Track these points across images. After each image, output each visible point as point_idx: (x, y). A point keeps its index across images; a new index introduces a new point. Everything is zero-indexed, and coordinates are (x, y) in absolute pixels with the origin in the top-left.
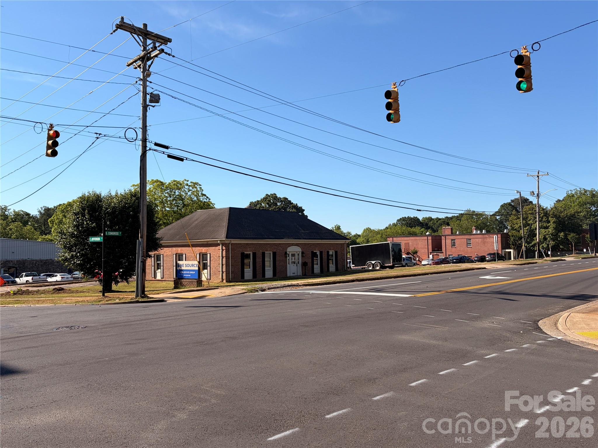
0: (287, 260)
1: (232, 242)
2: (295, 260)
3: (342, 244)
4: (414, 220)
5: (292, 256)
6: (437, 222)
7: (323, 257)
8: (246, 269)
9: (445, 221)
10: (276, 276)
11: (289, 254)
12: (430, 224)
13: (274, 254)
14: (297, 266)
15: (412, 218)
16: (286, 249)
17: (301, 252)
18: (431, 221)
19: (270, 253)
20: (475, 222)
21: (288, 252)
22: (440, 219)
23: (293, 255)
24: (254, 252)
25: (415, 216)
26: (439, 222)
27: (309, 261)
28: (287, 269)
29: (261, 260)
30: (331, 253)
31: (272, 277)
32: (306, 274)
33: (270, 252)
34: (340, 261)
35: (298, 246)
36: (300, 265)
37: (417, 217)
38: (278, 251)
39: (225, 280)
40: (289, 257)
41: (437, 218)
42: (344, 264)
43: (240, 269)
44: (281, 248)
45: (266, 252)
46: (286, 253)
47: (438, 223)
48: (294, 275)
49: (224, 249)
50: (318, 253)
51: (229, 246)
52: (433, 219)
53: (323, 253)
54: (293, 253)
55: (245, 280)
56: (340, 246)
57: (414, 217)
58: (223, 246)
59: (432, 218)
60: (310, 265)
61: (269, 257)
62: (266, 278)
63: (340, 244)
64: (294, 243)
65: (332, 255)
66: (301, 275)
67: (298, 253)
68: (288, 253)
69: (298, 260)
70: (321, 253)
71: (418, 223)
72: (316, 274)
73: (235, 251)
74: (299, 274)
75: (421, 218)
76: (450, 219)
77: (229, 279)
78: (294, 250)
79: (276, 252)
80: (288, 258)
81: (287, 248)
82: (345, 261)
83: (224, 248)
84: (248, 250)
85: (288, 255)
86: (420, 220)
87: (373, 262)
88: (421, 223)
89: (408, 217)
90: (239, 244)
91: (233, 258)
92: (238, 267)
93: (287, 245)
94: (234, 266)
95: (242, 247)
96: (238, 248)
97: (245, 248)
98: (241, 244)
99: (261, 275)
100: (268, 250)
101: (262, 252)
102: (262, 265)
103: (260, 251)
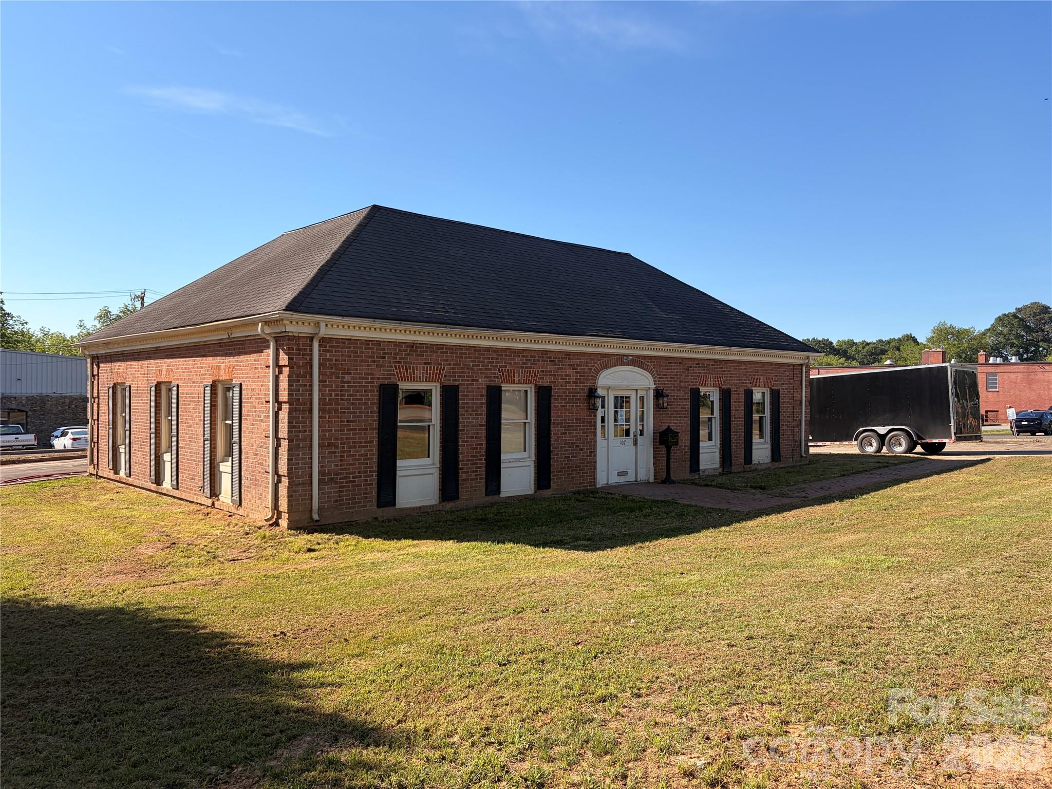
0: (595, 422)
1: (324, 331)
2: (628, 420)
3: (794, 365)
4: (823, 344)
5: (616, 407)
6: (863, 348)
7: (733, 413)
8: (404, 458)
9: (877, 348)
10: (548, 487)
11: (603, 398)
12: (851, 351)
13: (544, 396)
14: (636, 444)
15: (820, 341)
16: (595, 378)
17: (651, 392)
18: (852, 347)
19: (526, 391)
20: (955, 345)
21: (603, 388)
22: (868, 344)
23: (621, 402)
24: (447, 383)
25: (826, 338)
26: (867, 348)
27: (682, 425)
28: (595, 455)
29: (482, 419)
30: (757, 397)
31: (532, 492)
32: (673, 478)
33: (523, 387)
34: (785, 427)
35: (641, 366)
36: (646, 445)
37: (828, 340)
38: (561, 382)
39: (287, 516)
40: (603, 407)
41: (864, 342)
42: (797, 438)
43: (375, 459)
44: (570, 372)
45: (504, 387)
46: (592, 393)
47: (865, 350)
48: (623, 479)
49: (285, 366)
50: (715, 397)
51: (311, 350)
52: (856, 344)
53: (734, 397)
54: (620, 393)
55: (403, 509)
56: (787, 373)
57: (823, 339)
58: (281, 352)
59: (855, 341)
60: (684, 440)
61: (523, 408)
62: (503, 495)
63: (789, 365)
64: (627, 356)
65: (762, 404)
66: (652, 479)
67: (640, 393)
68: (600, 392)
69: (642, 420)
70: (726, 395)
71: (830, 349)
72: (707, 473)
73: (347, 378)
74: (642, 476)
75: (835, 342)
76: (886, 344)
77: (311, 511)
78: (625, 383)
79: (549, 389)
80: (600, 413)
81: (598, 372)
82: (801, 424)
83: (284, 359)
84: (421, 371)
85: (599, 402)
86: (834, 344)
87: (882, 430)
88: (835, 350)
89: (814, 339)
90: (367, 342)
91: (336, 411)
92: (363, 451)
93: (599, 360)
94: (337, 447)
95: (384, 358)
96: (362, 361)
97: (399, 363)
98: (379, 343)
99: (484, 484)
100: (516, 378)
101: (488, 387)
102: (484, 443)
103: (480, 380)
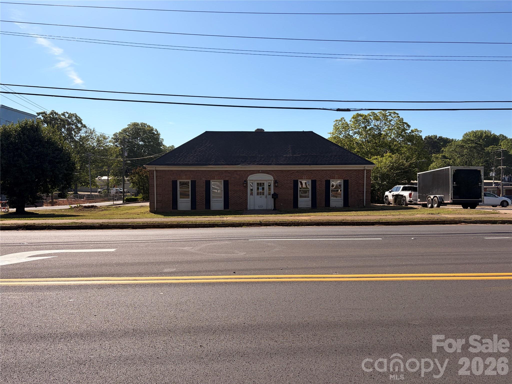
0: (247, 191)
3: (358, 170)
5: (258, 186)
8: (180, 198)
10: (228, 208)
11: (251, 183)
13: (227, 183)
14: (266, 198)
16: (246, 177)
17: (273, 181)
19: (220, 182)
21: (250, 180)
23: (260, 185)
24: (192, 180)
28: (247, 201)
29: (204, 189)
31: (223, 209)
35: (268, 173)
36: (271, 197)
38: (233, 179)
39: (149, 209)
42: (361, 198)
43: (171, 198)
44: (237, 176)
45: (212, 181)
46: (246, 182)
48: (260, 209)
50: (310, 183)
51: (154, 173)
53: (319, 183)
54: (260, 182)
56: (354, 173)
60: (290, 197)
62: (212, 209)
63: (355, 170)
64: (261, 170)
66: (273, 209)
67: (268, 182)
68: (249, 182)
69: (269, 190)
70: (314, 182)
73: (164, 179)
74: (268, 208)
78: (262, 179)
79: (230, 180)
81: (248, 176)
82: (364, 193)
84: (184, 177)
85: (249, 184)
87: (432, 197)
90: (169, 171)
91: (161, 187)
92: (168, 196)
93: (249, 172)
94: (161, 195)
95: (173, 174)
96: (167, 175)
97: (178, 175)
98: (172, 171)
99: (205, 206)
100: (216, 178)
101: (206, 181)
102: (205, 195)
103: (203, 179)
